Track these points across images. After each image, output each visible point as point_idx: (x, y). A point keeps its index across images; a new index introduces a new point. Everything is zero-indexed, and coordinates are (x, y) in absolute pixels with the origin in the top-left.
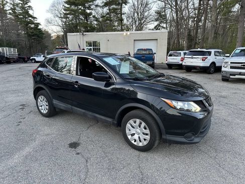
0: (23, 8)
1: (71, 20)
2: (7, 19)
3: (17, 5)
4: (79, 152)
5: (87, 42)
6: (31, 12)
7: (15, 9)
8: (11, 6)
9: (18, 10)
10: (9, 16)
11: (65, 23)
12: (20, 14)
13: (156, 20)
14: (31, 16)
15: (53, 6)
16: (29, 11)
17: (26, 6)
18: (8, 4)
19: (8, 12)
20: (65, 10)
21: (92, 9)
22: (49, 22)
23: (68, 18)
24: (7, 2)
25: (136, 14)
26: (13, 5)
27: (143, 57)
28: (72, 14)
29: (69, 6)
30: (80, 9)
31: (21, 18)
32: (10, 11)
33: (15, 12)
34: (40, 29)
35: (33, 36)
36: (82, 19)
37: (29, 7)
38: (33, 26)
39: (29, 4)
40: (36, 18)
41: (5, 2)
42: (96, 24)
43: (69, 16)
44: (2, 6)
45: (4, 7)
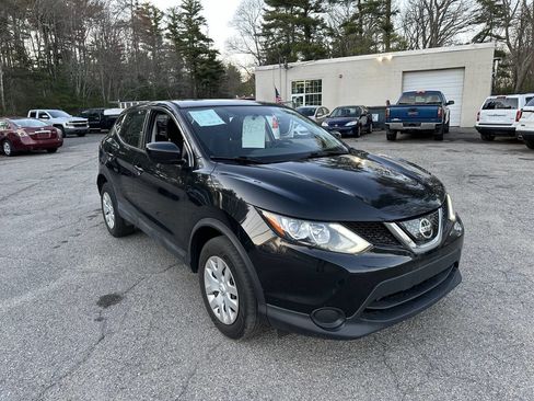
0: (189, 22)
1: (279, 39)
2: (163, 48)
3: (180, 17)
4: (105, 315)
5: (293, 84)
6: (203, 30)
7: (175, 26)
8: (170, 21)
9: (182, 28)
10: (165, 41)
11: (266, 46)
12: (185, 35)
13: (479, 20)
14: (203, 38)
15: (241, 12)
16: (200, 27)
17: (195, 17)
18: (165, 18)
19: (164, 33)
20: (266, 18)
21: (323, 11)
22: (232, 46)
23: (272, 34)
24: (163, 14)
25: (426, 12)
26: (173, 19)
27: (413, 110)
28: (281, 26)
29: (274, 9)
30: (298, 12)
31: (186, 44)
32: (168, 31)
33: (175, 33)
34: (218, 63)
35: (205, 77)
36: (300, 35)
37: (200, 18)
38: (205, 57)
39: (200, 13)
40: (211, 40)
41: (159, 14)
42: (332, 44)
43: (272, 30)
44: (155, 22)
45: (157, 24)
